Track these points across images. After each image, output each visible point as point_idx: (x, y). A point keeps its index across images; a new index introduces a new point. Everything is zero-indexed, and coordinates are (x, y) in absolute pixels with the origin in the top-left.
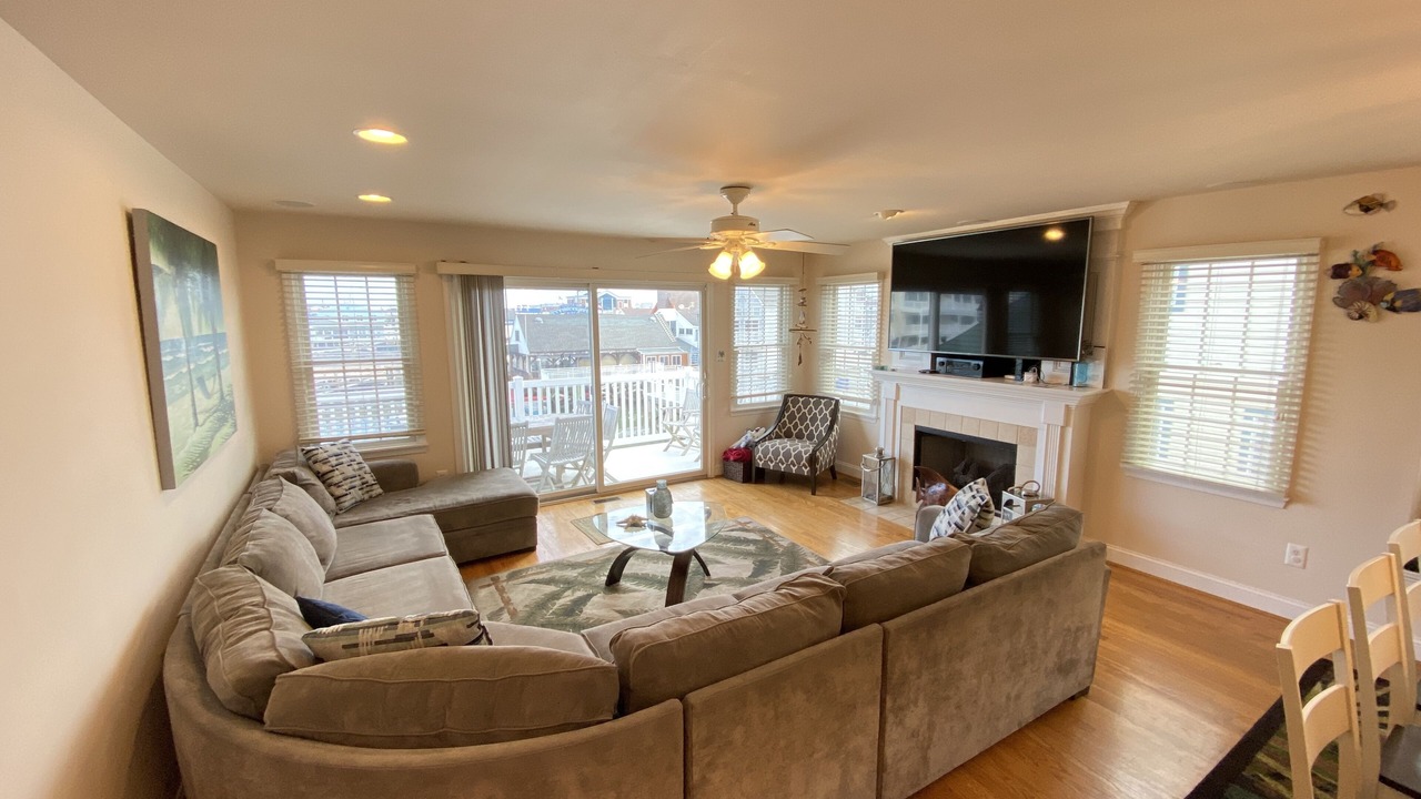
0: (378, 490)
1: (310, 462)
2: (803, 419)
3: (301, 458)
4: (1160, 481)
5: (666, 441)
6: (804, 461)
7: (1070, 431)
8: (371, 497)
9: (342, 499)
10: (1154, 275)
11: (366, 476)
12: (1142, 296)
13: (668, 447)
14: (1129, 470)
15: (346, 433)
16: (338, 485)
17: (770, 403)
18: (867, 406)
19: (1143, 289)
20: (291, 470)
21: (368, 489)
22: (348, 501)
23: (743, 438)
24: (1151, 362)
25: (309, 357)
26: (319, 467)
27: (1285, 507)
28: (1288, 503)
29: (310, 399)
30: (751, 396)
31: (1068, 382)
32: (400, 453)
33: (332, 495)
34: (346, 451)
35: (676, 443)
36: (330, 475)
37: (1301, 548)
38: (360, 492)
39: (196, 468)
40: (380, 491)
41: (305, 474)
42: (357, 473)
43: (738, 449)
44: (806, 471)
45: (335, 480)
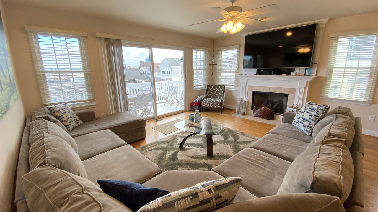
0: (81, 122)
1: (52, 112)
2: (214, 92)
3: (48, 111)
4: (333, 101)
5: (164, 102)
6: (219, 104)
7: (307, 89)
8: (78, 125)
9: (69, 126)
10: (334, 41)
11: (75, 117)
12: (330, 47)
13: (165, 104)
14: (323, 99)
15: (63, 101)
16: (66, 121)
17: (202, 88)
18: (233, 87)
19: (331, 45)
20: (46, 115)
21: (77, 122)
22: (71, 127)
23: (197, 99)
24: (331, 67)
25: (43, 69)
26: (56, 114)
27: (370, 105)
28: (371, 104)
29: (46, 87)
30: (197, 86)
31: (304, 74)
32: (87, 108)
33: (64, 125)
34: (66, 107)
35: (167, 103)
36: (62, 117)
37: (374, 116)
38: (75, 123)
39: (6, 113)
40: (82, 122)
41: (52, 117)
42: (72, 116)
43: (196, 102)
44: (219, 107)
45: (64, 119)
